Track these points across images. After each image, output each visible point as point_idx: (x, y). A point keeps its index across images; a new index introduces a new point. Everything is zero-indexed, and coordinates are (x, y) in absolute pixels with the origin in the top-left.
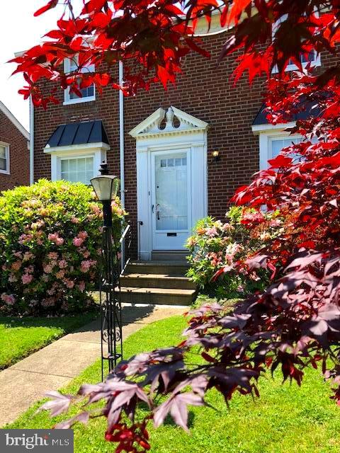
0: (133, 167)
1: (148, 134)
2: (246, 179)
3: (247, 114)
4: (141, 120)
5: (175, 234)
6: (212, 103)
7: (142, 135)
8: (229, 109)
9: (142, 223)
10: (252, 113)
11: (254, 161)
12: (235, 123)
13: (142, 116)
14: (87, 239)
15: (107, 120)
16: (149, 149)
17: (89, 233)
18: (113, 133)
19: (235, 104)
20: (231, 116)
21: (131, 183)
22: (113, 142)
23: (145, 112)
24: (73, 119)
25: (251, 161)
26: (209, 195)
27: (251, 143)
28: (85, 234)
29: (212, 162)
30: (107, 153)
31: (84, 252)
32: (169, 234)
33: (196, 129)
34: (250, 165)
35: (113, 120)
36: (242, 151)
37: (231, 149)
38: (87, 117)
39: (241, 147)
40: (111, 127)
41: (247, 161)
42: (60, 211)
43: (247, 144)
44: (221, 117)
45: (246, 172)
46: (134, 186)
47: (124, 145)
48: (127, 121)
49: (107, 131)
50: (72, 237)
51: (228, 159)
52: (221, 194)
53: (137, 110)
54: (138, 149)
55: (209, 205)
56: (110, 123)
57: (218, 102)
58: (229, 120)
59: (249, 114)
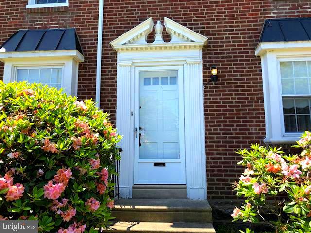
0: (112, 82)
1: (134, 46)
2: (249, 102)
3: (246, 33)
4: (124, 32)
5: (163, 165)
6: (207, 20)
7: (125, 46)
8: (226, 27)
9: (121, 150)
10: (252, 33)
11: (258, 83)
12: (233, 42)
13: (125, 27)
14: (70, 183)
15: (82, 29)
16: (133, 62)
17: (75, 172)
18: (88, 44)
19: (233, 22)
20: (229, 34)
21: (109, 101)
22: (88, 53)
23: (129, 24)
24: (37, 25)
25: (253, 83)
26: (206, 118)
27: (252, 64)
28: (68, 173)
29: (209, 81)
30: (80, 65)
31: (64, 209)
32: (156, 164)
33: (192, 44)
34: (253, 87)
35: (89, 29)
36: (243, 72)
37: (230, 68)
38: (55, 24)
39: (241, 68)
40: (87, 36)
41: (249, 83)
42: (22, 128)
43: (248, 64)
44: (218, 34)
45: (248, 94)
46: (112, 104)
47: (102, 58)
48: (106, 32)
49: (82, 41)
50: (44, 180)
51: (227, 80)
52: (221, 118)
53: (119, 21)
54: (119, 63)
55: (206, 130)
56: (85, 33)
57: (214, 20)
58: (226, 38)
59: (249, 33)
